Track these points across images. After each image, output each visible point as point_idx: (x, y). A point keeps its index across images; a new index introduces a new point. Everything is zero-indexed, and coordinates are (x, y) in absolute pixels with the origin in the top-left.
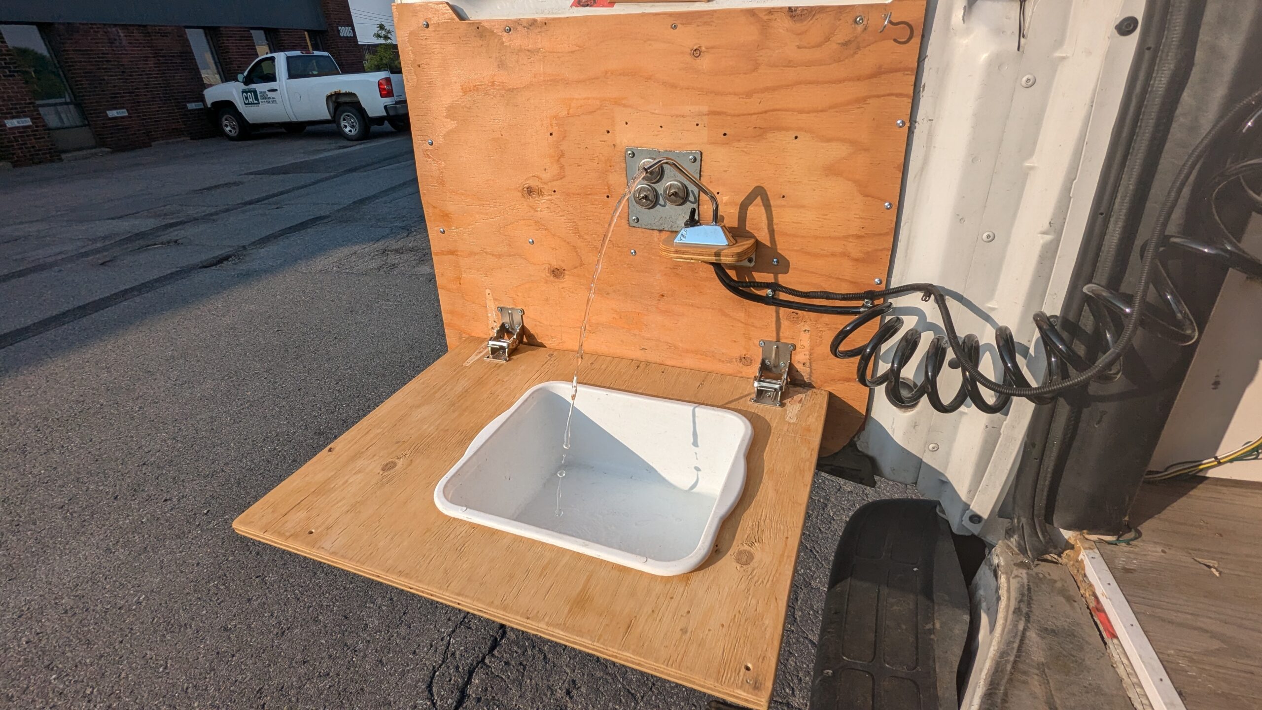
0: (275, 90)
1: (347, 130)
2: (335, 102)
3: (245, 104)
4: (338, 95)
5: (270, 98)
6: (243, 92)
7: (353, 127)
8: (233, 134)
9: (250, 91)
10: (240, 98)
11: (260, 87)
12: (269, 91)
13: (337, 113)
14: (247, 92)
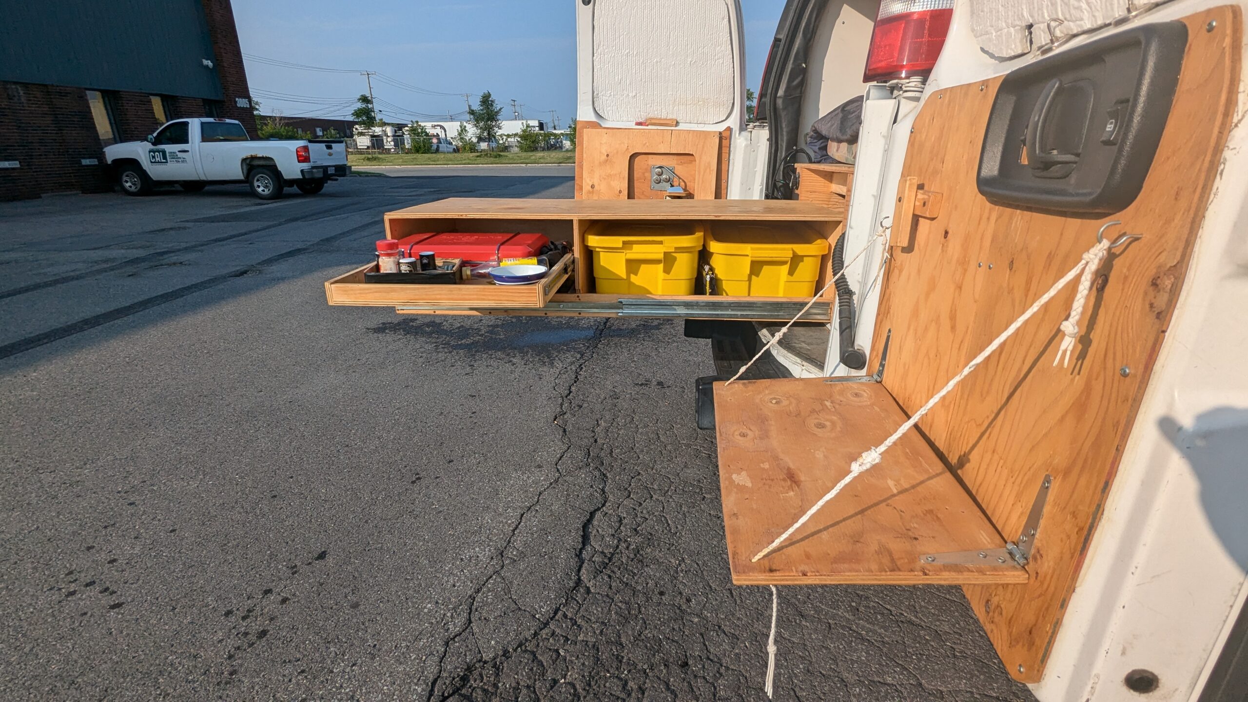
0: (187, 151)
1: (260, 190)
2: (248, 165)
3: (151, 162)
4: (253, 158)
5: (180, 158)
6: (150, 152)
7: (266, 187)
8: (133, 189)
9: (159, 151)
10: (146, 158)
11: (169, 148)
12: (179, 151)
13: (252, 173)
14: (154, 152)
